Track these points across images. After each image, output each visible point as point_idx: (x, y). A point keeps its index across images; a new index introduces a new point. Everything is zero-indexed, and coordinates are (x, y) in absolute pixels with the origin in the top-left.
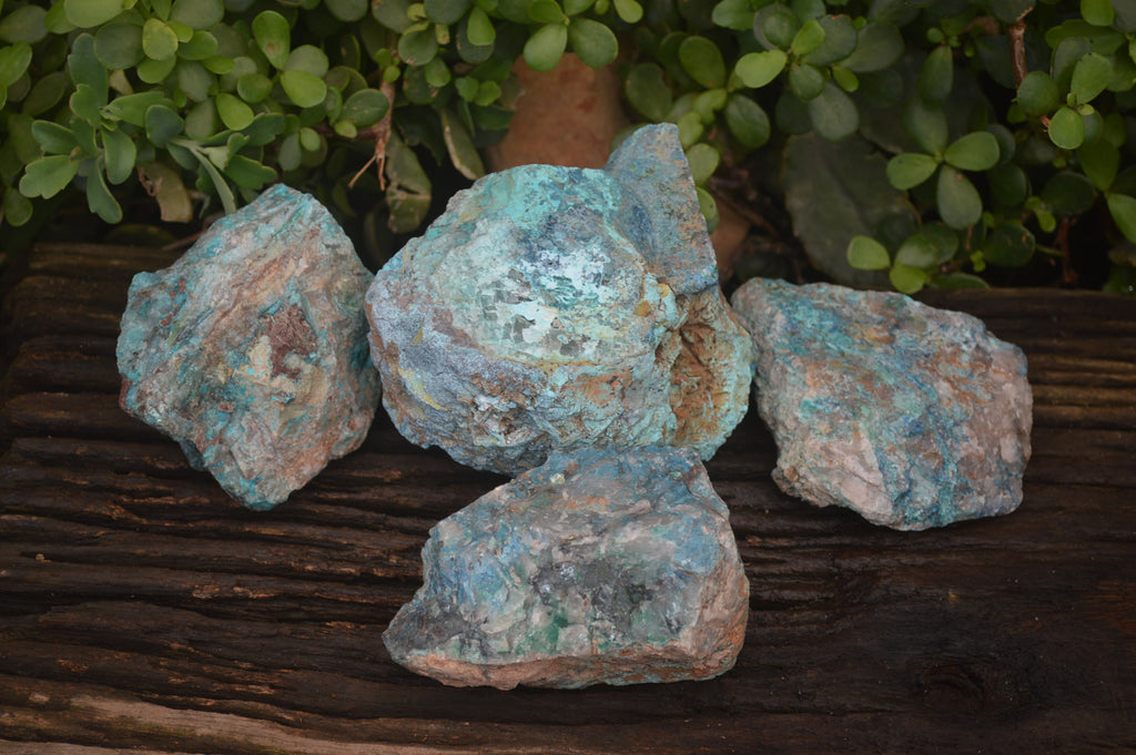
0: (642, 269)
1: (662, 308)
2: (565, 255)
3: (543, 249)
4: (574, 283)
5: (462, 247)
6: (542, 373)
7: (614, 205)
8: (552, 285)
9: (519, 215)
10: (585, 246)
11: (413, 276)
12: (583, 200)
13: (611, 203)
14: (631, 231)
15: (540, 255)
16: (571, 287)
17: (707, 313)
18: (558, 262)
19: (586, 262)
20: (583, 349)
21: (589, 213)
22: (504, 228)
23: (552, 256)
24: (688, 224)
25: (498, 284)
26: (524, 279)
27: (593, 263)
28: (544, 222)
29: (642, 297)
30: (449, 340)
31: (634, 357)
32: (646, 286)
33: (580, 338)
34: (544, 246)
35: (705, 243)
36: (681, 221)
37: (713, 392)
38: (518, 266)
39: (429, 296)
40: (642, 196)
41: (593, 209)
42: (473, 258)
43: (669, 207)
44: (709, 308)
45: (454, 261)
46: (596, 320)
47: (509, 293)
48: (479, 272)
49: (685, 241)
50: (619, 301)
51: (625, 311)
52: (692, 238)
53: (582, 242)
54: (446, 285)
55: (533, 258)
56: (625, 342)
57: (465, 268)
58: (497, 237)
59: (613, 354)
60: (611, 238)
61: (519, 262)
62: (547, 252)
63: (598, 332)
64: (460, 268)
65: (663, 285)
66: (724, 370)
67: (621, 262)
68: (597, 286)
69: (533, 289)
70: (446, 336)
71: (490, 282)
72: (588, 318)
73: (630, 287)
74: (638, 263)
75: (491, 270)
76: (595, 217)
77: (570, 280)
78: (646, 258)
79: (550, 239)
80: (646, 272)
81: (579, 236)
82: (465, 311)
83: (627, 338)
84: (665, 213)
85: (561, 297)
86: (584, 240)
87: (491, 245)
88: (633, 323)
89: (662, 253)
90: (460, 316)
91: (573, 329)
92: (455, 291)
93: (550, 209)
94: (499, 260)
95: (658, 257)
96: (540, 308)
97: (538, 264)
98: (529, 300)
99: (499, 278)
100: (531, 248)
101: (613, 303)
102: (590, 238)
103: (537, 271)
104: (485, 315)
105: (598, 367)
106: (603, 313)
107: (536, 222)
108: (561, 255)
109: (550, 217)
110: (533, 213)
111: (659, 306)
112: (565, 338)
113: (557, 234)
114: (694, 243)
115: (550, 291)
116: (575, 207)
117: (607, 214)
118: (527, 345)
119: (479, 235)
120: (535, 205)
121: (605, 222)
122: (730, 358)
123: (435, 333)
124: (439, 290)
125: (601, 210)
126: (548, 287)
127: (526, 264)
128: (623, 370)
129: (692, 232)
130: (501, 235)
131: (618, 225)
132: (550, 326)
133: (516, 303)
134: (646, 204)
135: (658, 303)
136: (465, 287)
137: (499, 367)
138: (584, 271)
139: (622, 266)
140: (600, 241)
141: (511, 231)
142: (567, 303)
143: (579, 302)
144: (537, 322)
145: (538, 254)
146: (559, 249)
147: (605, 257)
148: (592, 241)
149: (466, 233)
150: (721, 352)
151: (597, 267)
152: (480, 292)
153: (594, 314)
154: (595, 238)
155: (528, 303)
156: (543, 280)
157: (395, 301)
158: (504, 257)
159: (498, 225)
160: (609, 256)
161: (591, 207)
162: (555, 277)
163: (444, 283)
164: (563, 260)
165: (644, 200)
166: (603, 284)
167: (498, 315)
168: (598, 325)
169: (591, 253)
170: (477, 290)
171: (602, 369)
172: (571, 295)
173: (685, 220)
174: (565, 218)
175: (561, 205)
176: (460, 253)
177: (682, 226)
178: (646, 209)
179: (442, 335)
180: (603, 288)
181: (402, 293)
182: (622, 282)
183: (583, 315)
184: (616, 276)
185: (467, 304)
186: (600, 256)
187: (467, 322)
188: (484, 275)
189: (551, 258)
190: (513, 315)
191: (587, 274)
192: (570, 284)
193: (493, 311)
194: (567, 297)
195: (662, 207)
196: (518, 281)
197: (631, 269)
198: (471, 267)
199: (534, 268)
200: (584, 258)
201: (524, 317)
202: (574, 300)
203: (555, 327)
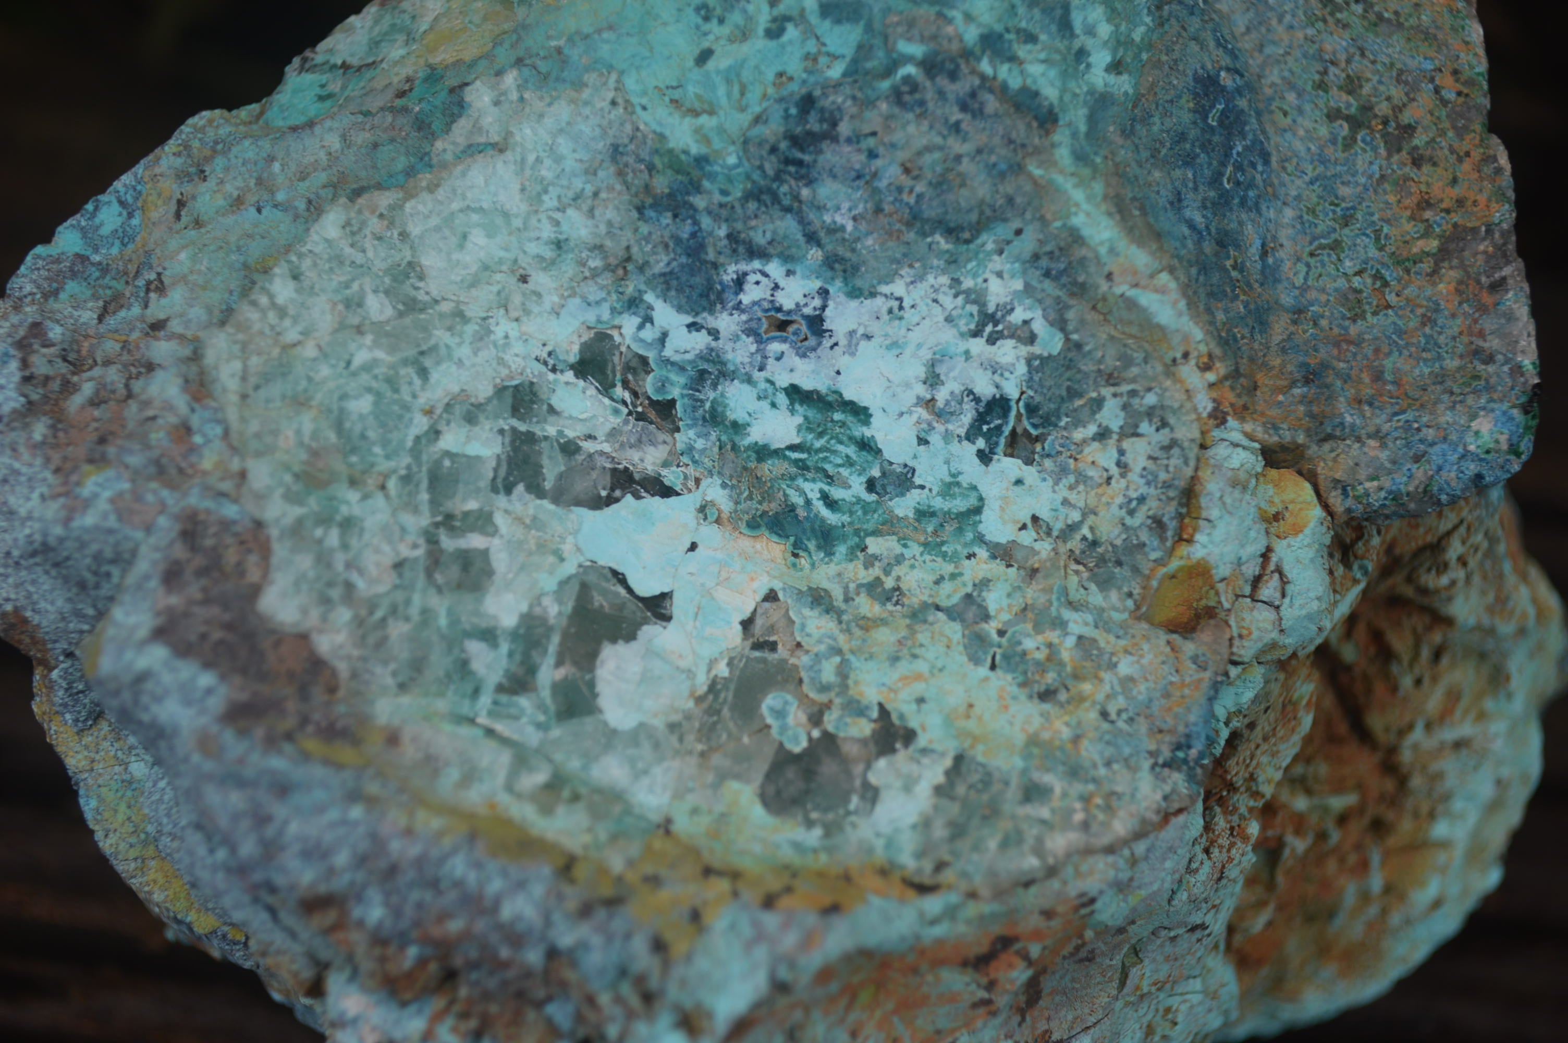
0: (1204, 404)
1: (1269, 590)
2: (855, 293)
3: (754, 252)
4: (879, 430)
5: (384, 199)
6: (640, 946)
7: (1116, 67)
9: (665, 75)
10: (953, 261)
11: (159, 308)
12: (971, 35)
13: (1101, 58)
14: (1177, 201)
15: (740, 283)
16: (864, 445)
17: (1443, 567)
18: (816, 324)
19: (948, 336)
20: (871, 794)
21: (992, 103)
22: (586, 129)
23: (795, 291)
24: (1430, 180)
25: (521, 400)
26: (649, 385)
27: (977, 345)
28: (773, 129)
29: (1183, 538)
30: (217, 703)
31: (1110, 850)
32: (1212, 486)
33: (864, 728)
34: (760, 239)
35: (1498, 286)
36: (1399, 164)
37: (1392, 841)
38: (629, 323)
39: (184, 430)
40: (1241, 22)
41: (1015, 83)
42: (430, 260)
43: (1352, 85)
44: (1455, 549)
45: (339, 260)
46: (954, 631)
47: (569, 449)
48: (441, 336)
49: (1405, 263)
50: (1075, 543)
51: (1096, 597)
52: (1443, 254)
53: (941, 242)
54: (275, 389)
56: (1074, 772)
57: (379, 308)
58: (547, 173)
59: (1012, 841)
60: (1076, 238)
61: (634, 304)
62: (775, 269)
63: (956, 697)
64: (354, 303)
65: (1289, 477)
66: (1449, 765)
67: (1111, 363)
68: (985, 457)
69: (686, 436)
70: (206, 679)
71: (484, 390)
72: (918, 615)
73: (1137, 485)
74: (1190, 374)
75: (502, 327)
76: (1020, 129)
77: (861, 413)
78: (1227, 342)
79: (794, 208)
80: (1219, 417)
81: (930, 211)
82: (333, 538)
83: (1090, 751)
84: (1333, 115)
85: (812, 489)
86: (951, 232)
87: (516, 204)
88: (1125, 667)
89: (1299, 312)
90: (305, 562)
91: (843, 673)
92: (307, 422)
93: (811, 58)
94: (541, 280)
95: (1280, 327)
96: (710, 535)
97: (726, 322)
98: (667, 492)
99: (534, 370)
100: (698, 243)
101: (1045, 548)
102: (978, 228)
103: (712, 357)
104: (435, 558)
105: (933, 904)
106: (994, 600)
107: (737, 122)
108: (837, 287)
109: (807, 103)
110: (732, 76)
111: (1257, 581)
112: (796, 716)
113: (827, 190)
114: (1451, 275)
115: (763, 452)
116: (930, 66)
117: (1078, 116)
118: (611, 736)
119: (472, 150)
120: (744, 35)
121: (1063, 155)
122: (1481, 716)
123: (158, 654)
124: (232, 415)
125: (1050, 93)
126: (756, 434)
127: (667, 315)
128: (1048, 914)
129: (1441, 223)
130: (570, 164)
131: (1119, 173)
132: (734, 636)
133: (599, 503)
134: (1254, 63)
135: (1252, 569)
136: (362, 405)
137: (434, 884)
138: (933, 379)
139: (1111, 379)
140: (1027, 244)
141: (616, 151)
142: (831, 518)
143: (890, 526)
144: (678, 607)
145: (730, 273)
146: (831, 262)
147: (1039, 326)
148: (988, 241)
149: (422, 125)
150: (1453, 696)
151: (995, 368)
152: (435, 433)
153: (950, 594)
154: (1003, 231)
155: (655, 503)
156: (739, 401)
157: (39, 430)
158: (569, 269)
159: (562, 111)
160: (1060, 324)
161: (1004, 71)
162: (795, 393)
163: (266, 378)
164: (842, 317)
165: (1246, 44)
166: (1012, 449)
167: (500, 561)
168: (959, 658)
169: (977, 297)
170: (420, 424)
171: (951, 913)
172: (857, 486)
173: (1417, 162)
174: (873, 119)
175: (863, 51)
176: (374, 224)
177: (1402, 184)
178: (1251, 88)
179: (187, 670)
180: (1008, 466)
181: (88, 389)
182: (1105, 456)
183: (894, 595)
184: (1078, 423)
185: (353, 496)
186: (1018, 316)
187: (336, 593)
188: (464, 351)
189: (787, 301)
190: (570, 568)
191: (942, 395)
192: (860, 431)
193: (475, 541)
194: (837, 493)
195: (1321, 86)
196: (619, 392)
197: (1151, 399)
198: (411, 306)
199: (700, 340)
200: (939, 315)
201: (621, 579)
202: (867, 508)
203: (757, 646)
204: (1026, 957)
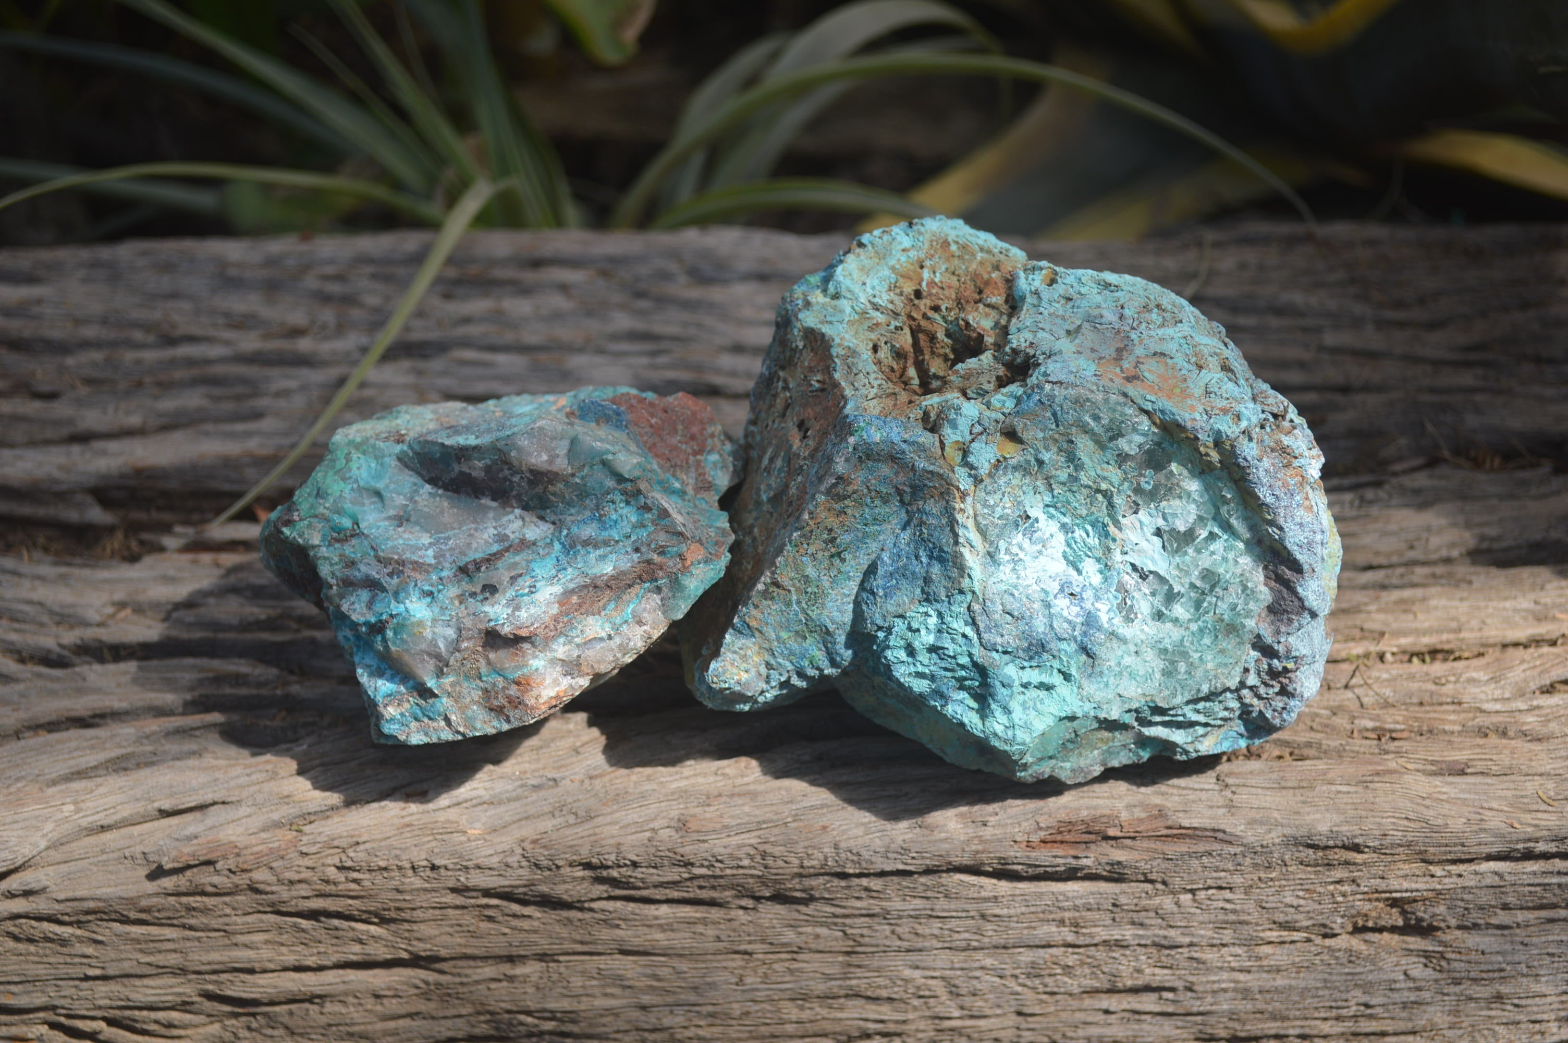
1: (978, 429)
2: (1046, 592)
3: (1070, 622)
4: (1062, 547)
8: (1090, 567)
10: (1016, 586)
15: (1078, 615)
16: (1069, 545)
18: (1062, 590)
19: (1028, 564)
22: (1096, 687)
23: (1062, 604)
24: (832, 522)
25: (1159, 616)
26: (1120, 600)
27: (1021, 555)
33: (1129, 465)
34: (1066, 625)
36: (837, 532)
38: (1116, 621)
42: (1158, 675)
43: (831, 567)
47: (1154, 594)
48: (1170, 649)
49: (860, 501)
50: (1029, 480)
52: (845, 497)
55: (1090, 620)
57: (1182, 667)
61: (1112, 626)
62: (1065, 613)
64: (1188, 673)
68: (1037, 520)
69: (1117, 578)
71: (1168, 625)
74: (970, 510)
75: (1152, 641)
77: (1065, 555)
79: (1053, 629)
82: (1239, 608)
84: (843, 561)
85: (1091, 541)
90: (1252, 605)
91: (1121, 484)
96: (1129, 545)
97: (1088, 605)
98: (1133, 565)
99: (1150, 623)
100: (1085, 634)
101: (1038, 483)
103: (1097, 598)
104: (1214, 585)
108: (1051, 597)
111: (980, 434)
112: (1144, 479)
113: (1041, 629)
115: (1098, 560)
126: (1097, 567)
127: (1104, 618)
130: (1104, 679)
132: (1143, 511)
133: (1155, 573)
135: (979, 439)
136: (1205, 641)
138: (1040, 553)
139: (992, 523)
142: (1089, 528)
144: (1152, 530)
145: (1079, 620)
146: (1049, 606)
147: (1003, 552)
151: (1021, 546)
152: (1190, 621)
155: (1138, 563)
156: (1096, 579)
160: (998, 548)
162: (1079, 572)
164: (1054, 587)
166: (1028, 517)
167: (1196, 574)
169: (1015, 571)
170: (1193, 626)
172: (1077, 534)
173: (831, 530)
177: (842, 526)
179: (1303, 594)
180: (1032, 514)
184: (1008, 516)
185: (1226, 617)
186: (1007, 557)
187: (1248, 592)
188: (1167, 640)
189: (1067, 602)
190: (1178, 559)
191: (1039, 547)
192: (1068, 550)
193: (1198, 583)
194: (1084, 535)
195: (840, 572)
196: (1129, 602)
197: (986, 511)
198: (1172, 663)
199: (1097, 605)
200: (1027, 572)
201: (1164, 547)
202: (1078, 525)
203: (1138, 505)
204: (1122, 370)
